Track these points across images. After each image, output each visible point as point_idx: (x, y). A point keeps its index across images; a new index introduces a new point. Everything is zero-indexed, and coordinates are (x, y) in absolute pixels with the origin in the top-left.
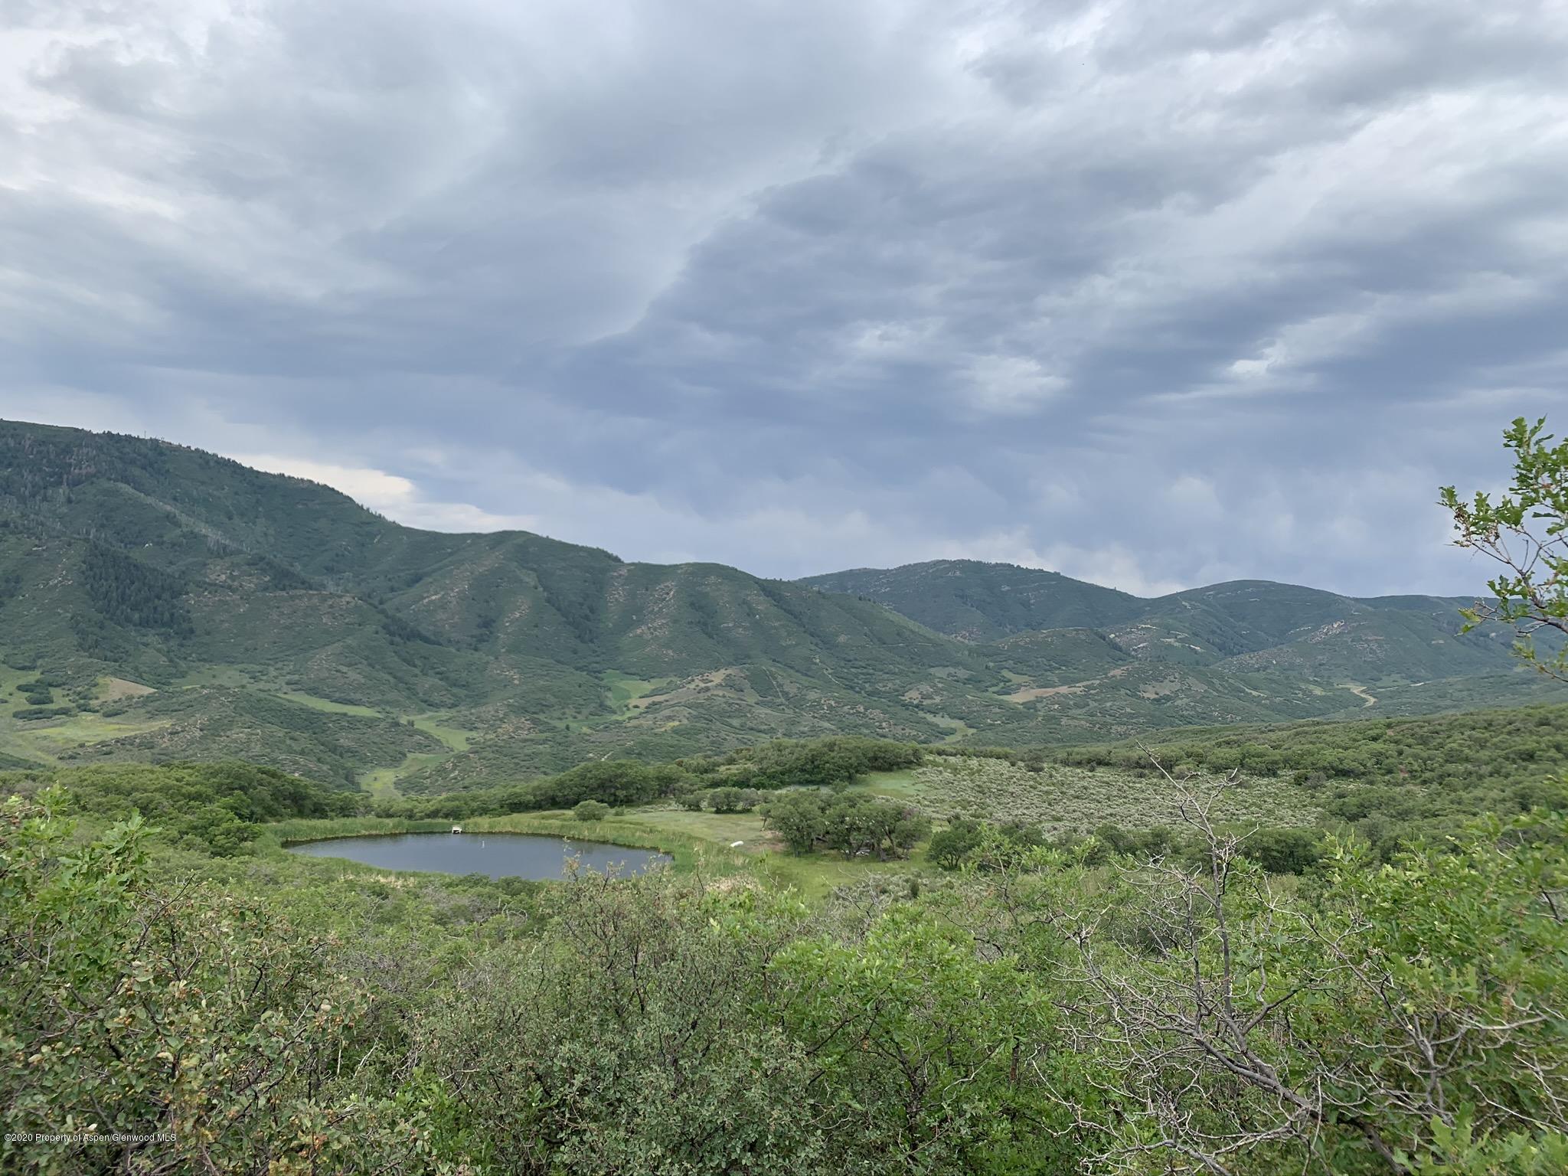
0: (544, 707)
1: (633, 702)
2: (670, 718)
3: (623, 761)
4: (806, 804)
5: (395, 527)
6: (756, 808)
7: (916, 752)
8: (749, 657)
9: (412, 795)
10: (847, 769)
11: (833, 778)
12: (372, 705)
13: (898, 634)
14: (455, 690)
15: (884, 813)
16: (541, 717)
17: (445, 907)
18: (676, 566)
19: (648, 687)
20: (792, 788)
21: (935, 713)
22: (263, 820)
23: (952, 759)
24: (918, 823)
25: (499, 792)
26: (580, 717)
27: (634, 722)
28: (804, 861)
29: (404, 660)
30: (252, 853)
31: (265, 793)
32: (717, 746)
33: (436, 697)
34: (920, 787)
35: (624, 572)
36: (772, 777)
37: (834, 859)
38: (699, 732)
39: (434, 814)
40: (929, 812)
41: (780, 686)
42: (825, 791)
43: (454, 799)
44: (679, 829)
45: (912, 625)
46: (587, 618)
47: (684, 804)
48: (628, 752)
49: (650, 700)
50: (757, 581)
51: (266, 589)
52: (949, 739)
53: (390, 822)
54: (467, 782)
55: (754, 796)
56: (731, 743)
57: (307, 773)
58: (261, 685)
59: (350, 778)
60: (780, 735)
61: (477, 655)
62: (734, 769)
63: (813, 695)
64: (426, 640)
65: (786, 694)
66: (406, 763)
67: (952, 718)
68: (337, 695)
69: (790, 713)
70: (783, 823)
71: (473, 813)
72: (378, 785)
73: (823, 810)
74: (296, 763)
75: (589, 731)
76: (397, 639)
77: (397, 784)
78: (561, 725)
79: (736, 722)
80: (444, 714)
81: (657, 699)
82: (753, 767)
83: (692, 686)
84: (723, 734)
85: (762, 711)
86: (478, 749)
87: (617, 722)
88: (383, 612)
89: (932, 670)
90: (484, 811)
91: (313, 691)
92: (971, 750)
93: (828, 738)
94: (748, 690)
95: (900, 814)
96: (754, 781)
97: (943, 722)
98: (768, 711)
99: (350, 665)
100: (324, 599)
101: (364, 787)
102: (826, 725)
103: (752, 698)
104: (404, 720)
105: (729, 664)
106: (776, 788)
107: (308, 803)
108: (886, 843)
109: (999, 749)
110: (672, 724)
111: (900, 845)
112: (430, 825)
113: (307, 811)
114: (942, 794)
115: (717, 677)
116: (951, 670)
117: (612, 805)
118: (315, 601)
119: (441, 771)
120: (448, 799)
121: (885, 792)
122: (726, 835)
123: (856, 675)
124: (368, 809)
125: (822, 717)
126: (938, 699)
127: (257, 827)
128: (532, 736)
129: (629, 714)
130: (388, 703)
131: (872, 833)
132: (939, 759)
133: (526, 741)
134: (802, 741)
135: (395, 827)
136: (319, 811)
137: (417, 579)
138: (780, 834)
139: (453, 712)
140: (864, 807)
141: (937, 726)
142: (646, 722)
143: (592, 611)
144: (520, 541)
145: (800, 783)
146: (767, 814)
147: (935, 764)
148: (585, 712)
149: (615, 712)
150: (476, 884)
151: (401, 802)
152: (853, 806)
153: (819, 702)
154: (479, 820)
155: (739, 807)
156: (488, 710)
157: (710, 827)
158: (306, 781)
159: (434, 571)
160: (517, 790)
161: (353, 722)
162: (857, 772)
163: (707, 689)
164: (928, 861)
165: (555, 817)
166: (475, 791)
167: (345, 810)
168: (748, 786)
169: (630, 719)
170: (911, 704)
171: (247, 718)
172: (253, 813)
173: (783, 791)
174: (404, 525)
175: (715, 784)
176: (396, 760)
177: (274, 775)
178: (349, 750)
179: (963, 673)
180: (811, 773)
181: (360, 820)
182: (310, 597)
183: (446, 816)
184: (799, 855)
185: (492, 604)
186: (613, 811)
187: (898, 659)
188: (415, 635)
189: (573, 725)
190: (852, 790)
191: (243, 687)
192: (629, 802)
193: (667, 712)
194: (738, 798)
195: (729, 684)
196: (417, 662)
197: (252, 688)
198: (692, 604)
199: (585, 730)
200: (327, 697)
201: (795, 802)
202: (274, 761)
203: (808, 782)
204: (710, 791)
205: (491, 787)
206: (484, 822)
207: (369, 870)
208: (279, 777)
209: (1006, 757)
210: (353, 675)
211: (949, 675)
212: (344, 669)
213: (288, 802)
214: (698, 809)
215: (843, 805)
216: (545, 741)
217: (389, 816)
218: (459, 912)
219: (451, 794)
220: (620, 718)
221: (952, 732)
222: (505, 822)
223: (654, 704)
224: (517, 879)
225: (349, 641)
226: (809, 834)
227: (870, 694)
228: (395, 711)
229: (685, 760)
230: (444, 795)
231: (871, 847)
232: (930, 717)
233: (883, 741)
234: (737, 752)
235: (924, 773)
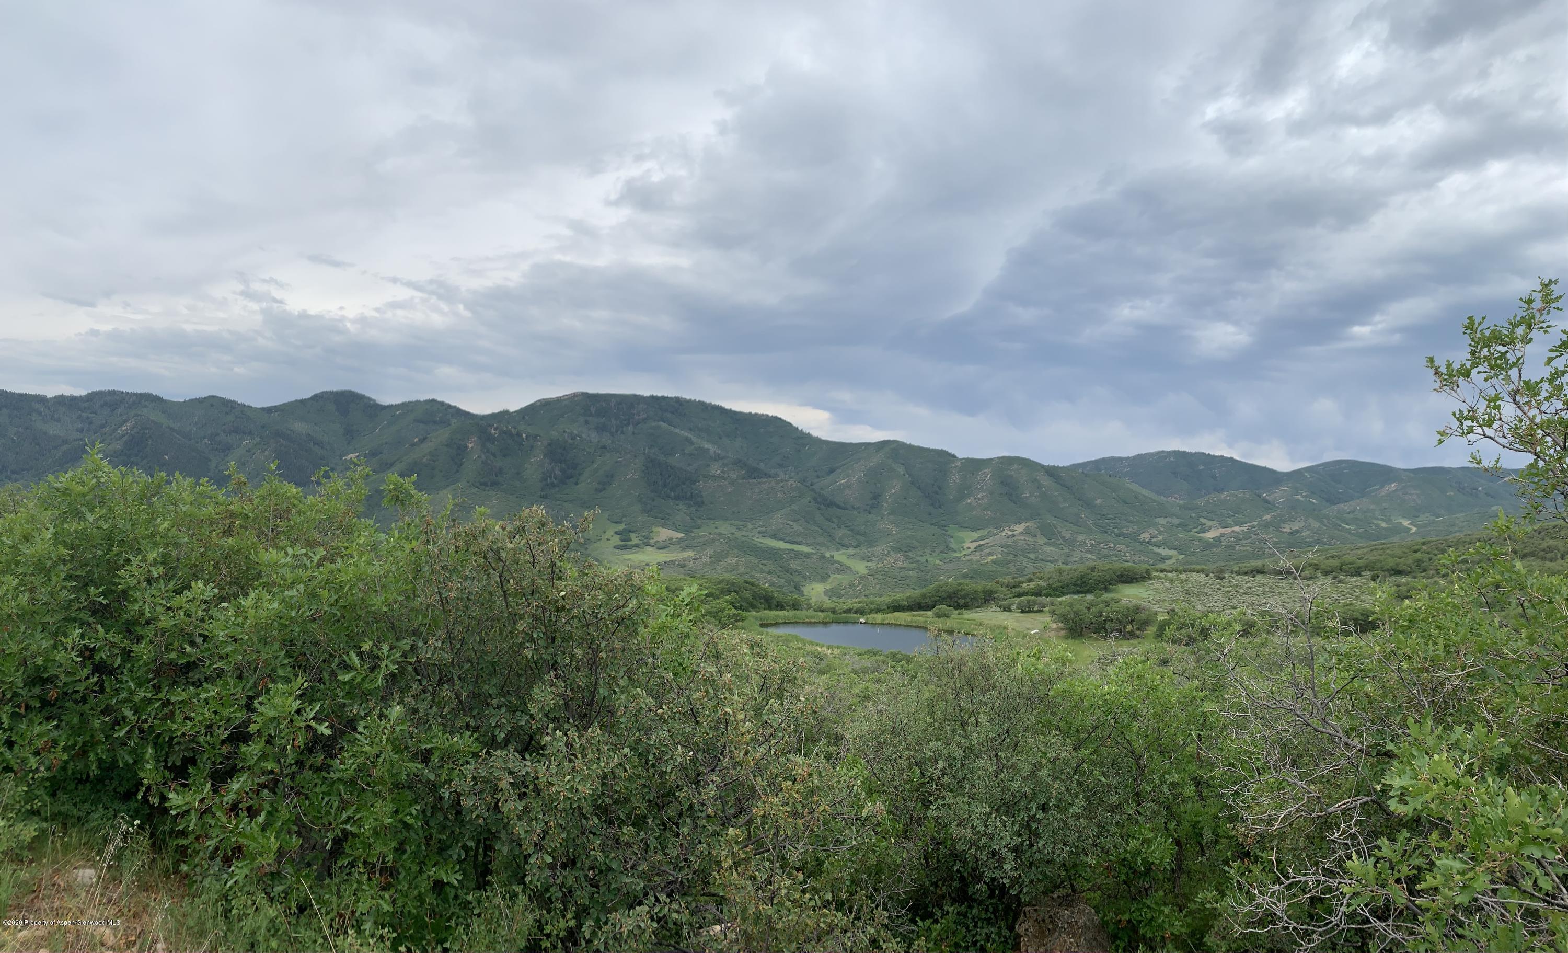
0: (911, 548)
1: (966, 545)
2: (990, 554)
3: (961, 581)
4: (1078, 606)
5: (818, 441)
6: (1046, 609)
7: (1147, 571)
8: (1039, 515)
9: (834, 599)
10: (1103, 583)
11: (1094, 589)
12: (808, 545)
13: (1136, 498)
14: (858, 537)
15: (1128, 609)
16: (910, 554)
17: (857, 667)
18: (991, 460)
19: (975, 535)
20: (1068, 596)
21: (1159, 546)
22: (747, 611)
23: (1170, 575)
24: (1149, 615)
25: (887, 599)
26: (934, 554)
27: (968, 558)
28: (1077, 642)
29: (827, 519)
30: (743, 628)
31: (748, 595)
32: (1021, 570)
33: (846, 541)
34: (1151, 592)
35: (959, 464)
36: (1055, 590)
37: (1097, 640)
38: (1009, 562)
39: (849, 611)
40: (1155, 608)
41: (1060, 533)
42: (1089, 597)
43: (860, 602)
44: (997, 623)
45: (1145, 492)
46: (936, 493)
47: (1000, 607)
48: (965, 576)
49: (977, 543)
50: (1043, 467)
51: (744, 478)
52: (1168, 562)
53: (822, 615)
54: (867, 593)
55: (1044, 602)
56: (1030, 569)
57: (772, 584)
58: (744, 533)
59: (797, 588)
60: (1060, 563)
61: (870, 516)
62: (1032, 585)
63: (1081, 538)
64: (839, 507)
65: (1063, 538)
66: (830, 580)
67: (1170, 549)
68: (787, 539)
69: (1066, 550)
70: (1063, 618)
71: (871, 611)
72: (813, 593)
73: (1088, 609)
74: (766, 578)
75: (941, 563)
76: (822, 506)
77: (826, 593)
78: (923, 560)
79: (1032, 556)
80: (851, 551)
81: (982, 542)
82: (1043, 584)
83: (1003, 534)
84: (1024, 564)
85: (1048, 549)
86: (873, 573)
87: (957, 557)
88: (813, 490)
89: (1157, 520)
90: (878, 611)
91: (774, 537)
92: (1181, 568)
93: (1092, 564)
94: (1039, 535)
95: (1138, 609)
96: (1044, 592)
97: (1164, 552)
98: (1052, 549)
99: (794, 521)
100: (777, 483)
101: (806, 594)
102: (1090, 556)
103: (1041, 540)
104: (828, 555)
105: (1027, 520)
106: (1059, 596)
107: (774, 602)
108: (1129, 628)
109: (1198, 567)
110: (991, 558)
111: (1138, 629)
112: (846, 618)
113: (773, 606)
114: (1163, 596)
115: (1020, 528)
116: (1169, 519)
117: (956, 608)
118: (773, 483)
119: (852, 585)
120: (856, 603)
121: (1128, 596)
122: (1028, 626)
123: (1108, 524)
124: (809, 607)
125: (1087, 551)
126: (1161, 538)
127: (744, 614)
128: (905, 565)
129: (964, 553)
130: (818, 544)
131: (1120, 622)
132: (1162, 575)
133: (901, 568)
134: (1075, 567)
135: (825, 618)
136: (780, 606)
137: (832, 471)
138: (1061, 625)
139: (857, 551)
140: (1115, 607)
141: (1160, 554)
142: (976, 557)
143: (940, 488)
144: (893, 446)
145: (1074, 593)
146: (1053, 613)
147: (1159, 578)
148: (937, 551)
149: (955, 551)
150: (875, 654)
151: (828, 603)
152: (1108, 606)
153: (1085, 543)
154: (875, 615)
155: (1036, 609)
156: (880, 549)
157: (1018, 621)
158: (772, 589)
159: (843, 465)
160: (897, 598)
161: (798, 555)
162: (1110, 584)
163: (1014, 536)
164: (1155, 638)
165: (919, 615)
166: (872, 598)
167: (796, 606)
168: (1041, 596)
169: (965, 555)
170: (1144, 541)
171: (736, 551)
172: (741, 606)
173: (1063, 598)
174: (824, 438)
175: (1020, 595)
176: (824, 578)
177: (752, 584)
178: (796, 571)
179: (1176, 521)
180: (1081, 587)
181: (804, 612)
182: (770, 482)
183: (856, 612)
184: (1074, 638)
185: (879, 485)
186: (957, 612)
187: (1135, 513)
188: (831, 504)
189: (930, 559)
190: (1107, 596)
191: (733, 534)
192: (966, 606)
193: (988, 551)
194: (1035, 603)
195: (1027, 532)
196: (834, 520)
197: (738, 534)
198: (1002, 482)
199: (938, 562)
200: (782, 539)
201: (1071, 605)
202: (752, 577)
203: (1079, 592)
204: (1018, 599)
205: (881, 596)
206: (879, 617)
207: (811, 643)
208: (757, 586)
209: (1203, 571)
210: (796, 527)
211: (1168, 522)
212: (791, 523)
213: (762, 601)
214: (1010, 610)
215: (1101, 605)
216: (913, 570)
217: (822, 611)
218: (865, 670)
219: (858, 600)
220: (959, 555)
221: (1170, 558)
222: (891, 617)
223: (980, 546)
224: (899, 653)
225: (793, 507)
226: (1080, 625)
227: (1118, 535)
228: (823, 549)
229: (1001, 580)
230: (854, 600)
231: (1120, 631)
232: (1156, 549)
233: (1126, 565)
234: (1034, 574)
235: (1153, 584)
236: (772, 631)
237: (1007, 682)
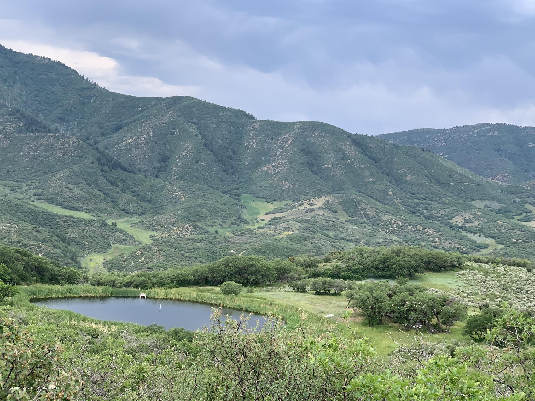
0: (201, 217)
1: (260, 217)
2: (286, 229)
3: (253, 256)
4: (379, 292)
5: (105, 93)
6: (343, 293)
7: (458, 259)
8: (341, 188)
9: (115, 271)
10: (408, 269)
11: (398, 274)
12: (89, 211)
13: (450, 176)
14: (143, 204)
15: (434, 300)
16: (199, 224)
17: (134, 345)
18: (293, 124)
19: (271, 207)
20: (369, 280)
21: (474, 233)
22: (18, 284)
23: (485, 266)
24: (458, 309)
25: (171, 272)
26: (225, 225)
27: (262, 231)
28: (375, 329)
29: (111, 182)
30: (12, 304)
31: (19, 266)
32: (318, 250)
33: (131, 208)
34: (460, 283)
35: (257, 126)
36: (355, 272)
37: (397, 330)
38: (306, 239)
39: (128, 285)
40: (466, 301)
41: (364, 210)
42: (392, 283)
43: (142, 276)
44: (290, 304)
45: (460, 170)
46: (230, 157)
47: (294, 287)
48: (257, 251)
49: (272, 216)
50: (350, 135)
51: (20, 132)
52: (483, 251)
53: (100, 289)
54: (150, 265)
55: (342, 284)
56: (328, 248)
57: (47, 254)
58: (18, 195)
59: (74, 259)
60: (362, 244)
61: (158, 180)
62: (329, 265)
63: (386, 217)
64: (124, 169)
65: (367, 215)
66: (111, 250)
67: (486, 237)
68: (66, 204)
69: (369, 229)
70: (362, 303)
71: (154, 285)
72: (92, 264)
73: (390, 296)
74: (39, 247)
75: (230, 235)
76: (106, 168)
77: (105, 264)
78: (212, 230)
79: (331, 234)
80: (135, 219)
81: (277, 215)
82: (342, 265)
83: (302, 208)
84: (322, 242)
85: (350, 227)
86: (157, 243)
87: (250, 230)
88: (97, 149)
89: (473, 203)
90: (161, 284)
91: (51, 201)
92: (499, 259)
93: (396, 247)
94: (341, 212)
95: (445, 302)
96: (343, 274)
97: (480, 239)
98: (355, 227)
99: (75, 184)
100: (58, 140)
101: (83, 265)
102: (395, 238)
103: (343, 217)
104: (109, 222)
105: (328, 193)
106: (358, 279)
107: (48, 275)
108: (434, 321)
109: (519, 260)
110: (287, 233)
111: (444, 323)
112: (125, 292)
113: (47, 279)
114: (476, 289)
115: (320, 202)
116: (488, 203)
117: (245, 285)
118: (52, 140)
119: (133, 257)
120: (138, 276)
121: (435, 286)
122: (323, 309)
123: (418, 205)
124: (86, 280)
125: (392, 233)
126: (476, 223)
127: (15, 288)
128: (193, 236)
129: (257, 225)
130: (99, 210)
131: (425, 313)
132: (476, 265)
133: (189, 239)
134: (378, 249)
135: (103, 292)
136: (54, 279)
137: (118, 128)
138: (359, 311)
139: (141, 218)
140: (420, 296)
141: (475, 242)
142: (270, 231)
143: (234, 153)
144: (187, 103)
145: (375, 277)
146: (351, 297)
147: (472, 268)
148: (228, 222)
149: (248, 223)
150: (155, 331)
151: (106, 275)
152: (412, 294)
153: (390, 222)
154: (157, 290)
155: (332, 291)
156: (165, 218)
157: (312, 303)
158: (46, 259)
159: (131, 122)
160: (183, 272)
161: (77, 222)
162: (416, 271)
163: (312, 210)
164: (464, 335)
165: (206, 291)
166: (155, 271)
167: (71, 279)
168: (338, 278)
169: (258, 228)
170: (456, 226)
171: (8, 216)
172: (12, 279)
173: (363, 282)
174: (110, 90)
175: (315, 275)
176: (104, 248)
177: (25, 254)
178: (74, 241)
179: (496, 205)
180: (383, 271)
181: (80, 286)
182: (49, 138)
183: (137, 286)
184: (372, 325)
185: (168, 146)
186: (246, 289)
187: (449, 194)
188: (116, 166)
189: (220, 231)
190: (411, 284)
191: (6, 196)
192: (256, 284)
193: (284, 225)
194: (331, 285)
195: (328, 207)
196: (120, 184)
197: (11, 197)
198: (303, 150)
199: (228, 234)
200: (60, 205)
201: (371, 290)
202: (25, 246)
203: (380, 277)
204: (312, 280)
205: (165, 269)
206: (161, 292)
207: (86, 320)
208: (29, 256)
209: (524, 265)
210: (77, 191)
211: (486, 206)
212: (71, 187)
213: (34, 273)
214: (303, 291)
215: (404, 293)
216: (202, 240)
217: (99, 284)
218: (143, 349)
219: (139, 272)
220: (251, 227)
221: (486, 246)
222: (175, 292)
223: (275, 219)
224: (182, 330)
225: (74, 168)
226: (380, 312)
227: (427, 218)
228: (104, 216)
229: (296, 258)
230: (135, 273)
231: (423, 323)
232: (470, 236)
233: (435, 251)
234: (332, 254)
235: (464, 274)
236: (43, 307)
237: (297, 372)
